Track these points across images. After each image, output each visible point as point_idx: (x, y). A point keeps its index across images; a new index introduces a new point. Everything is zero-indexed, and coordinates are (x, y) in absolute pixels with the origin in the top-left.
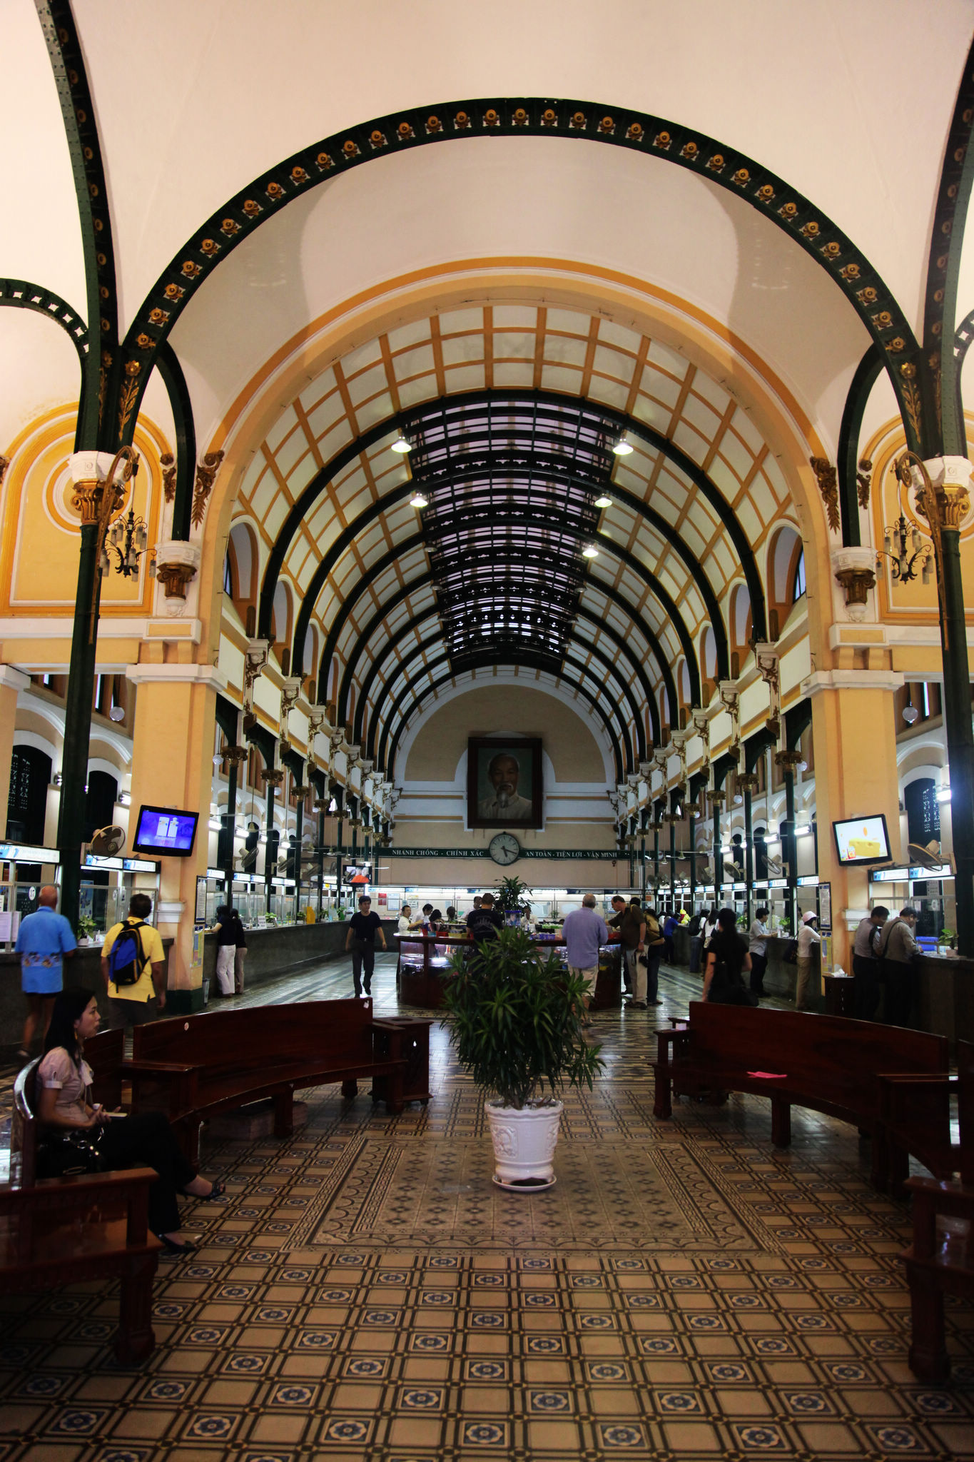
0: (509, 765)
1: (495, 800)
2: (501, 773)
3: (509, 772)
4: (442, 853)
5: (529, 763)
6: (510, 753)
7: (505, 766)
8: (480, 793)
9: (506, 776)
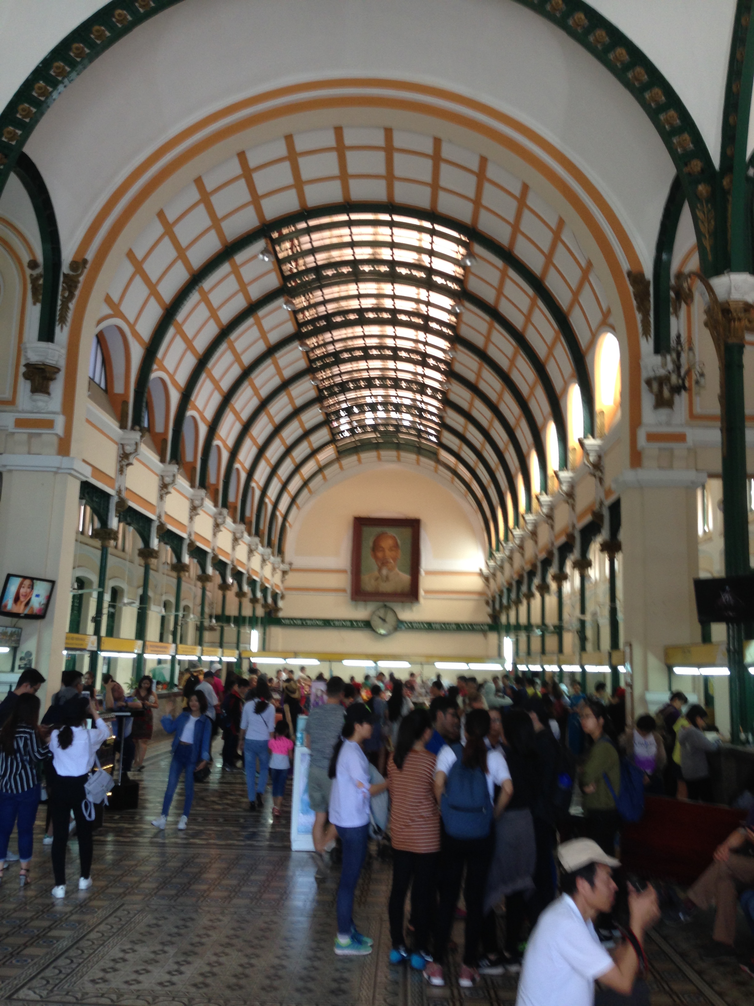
0: (389, 543)
2: (383, 550)
3: (391, 549)
4: (327, 623)
5: (409, 542)
6: (391, 531)
7: (387, 544)
8: (363, 568)
9: (388, 553)
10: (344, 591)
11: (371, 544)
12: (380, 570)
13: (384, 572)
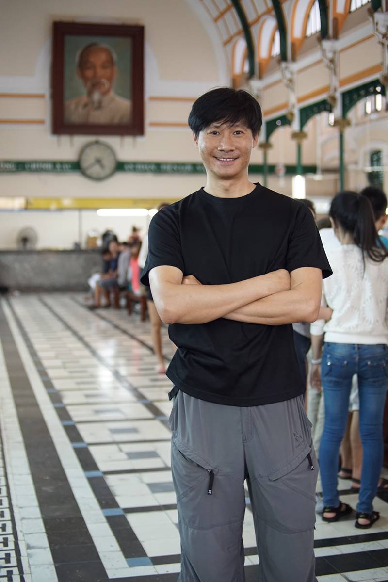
0: (102, 58)
1: (85, 99)
2: (94, 67)
3: (104, 67)
4: (21, 166)
5: (128, 56)
6: (104, 43)
7: (99, 59)
8: (67, 93)
9: (100, 72)
10: (41, 122)
11: (77, 59)
12: (90, 93)
13: (96, 96)
